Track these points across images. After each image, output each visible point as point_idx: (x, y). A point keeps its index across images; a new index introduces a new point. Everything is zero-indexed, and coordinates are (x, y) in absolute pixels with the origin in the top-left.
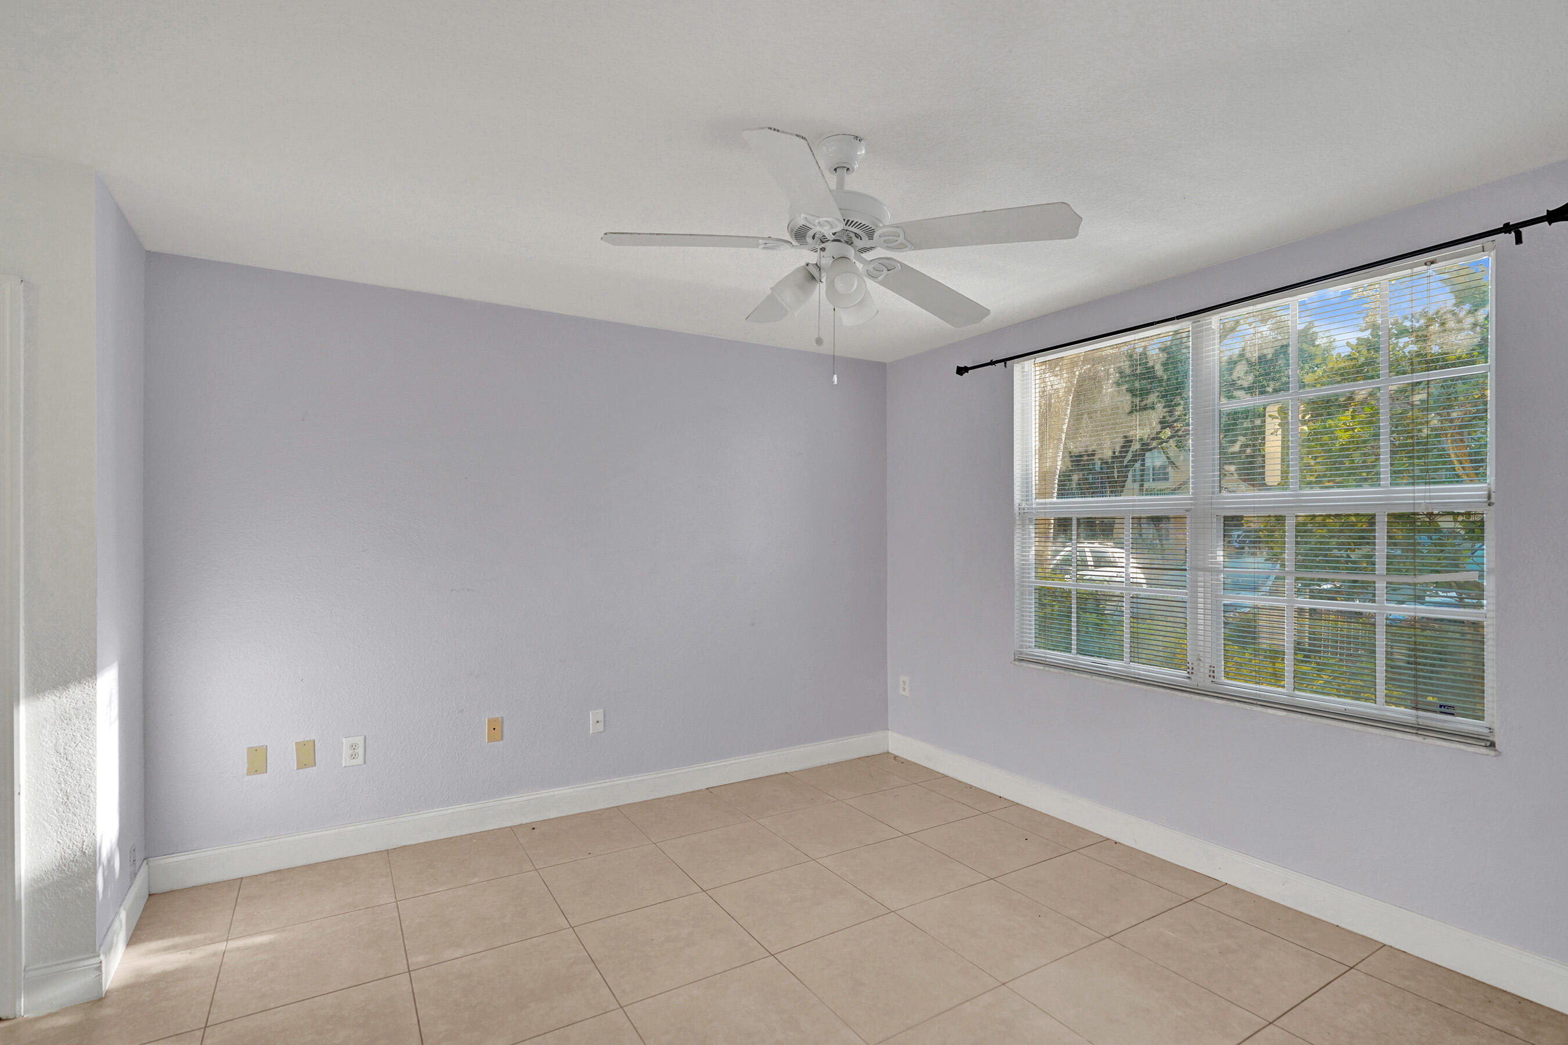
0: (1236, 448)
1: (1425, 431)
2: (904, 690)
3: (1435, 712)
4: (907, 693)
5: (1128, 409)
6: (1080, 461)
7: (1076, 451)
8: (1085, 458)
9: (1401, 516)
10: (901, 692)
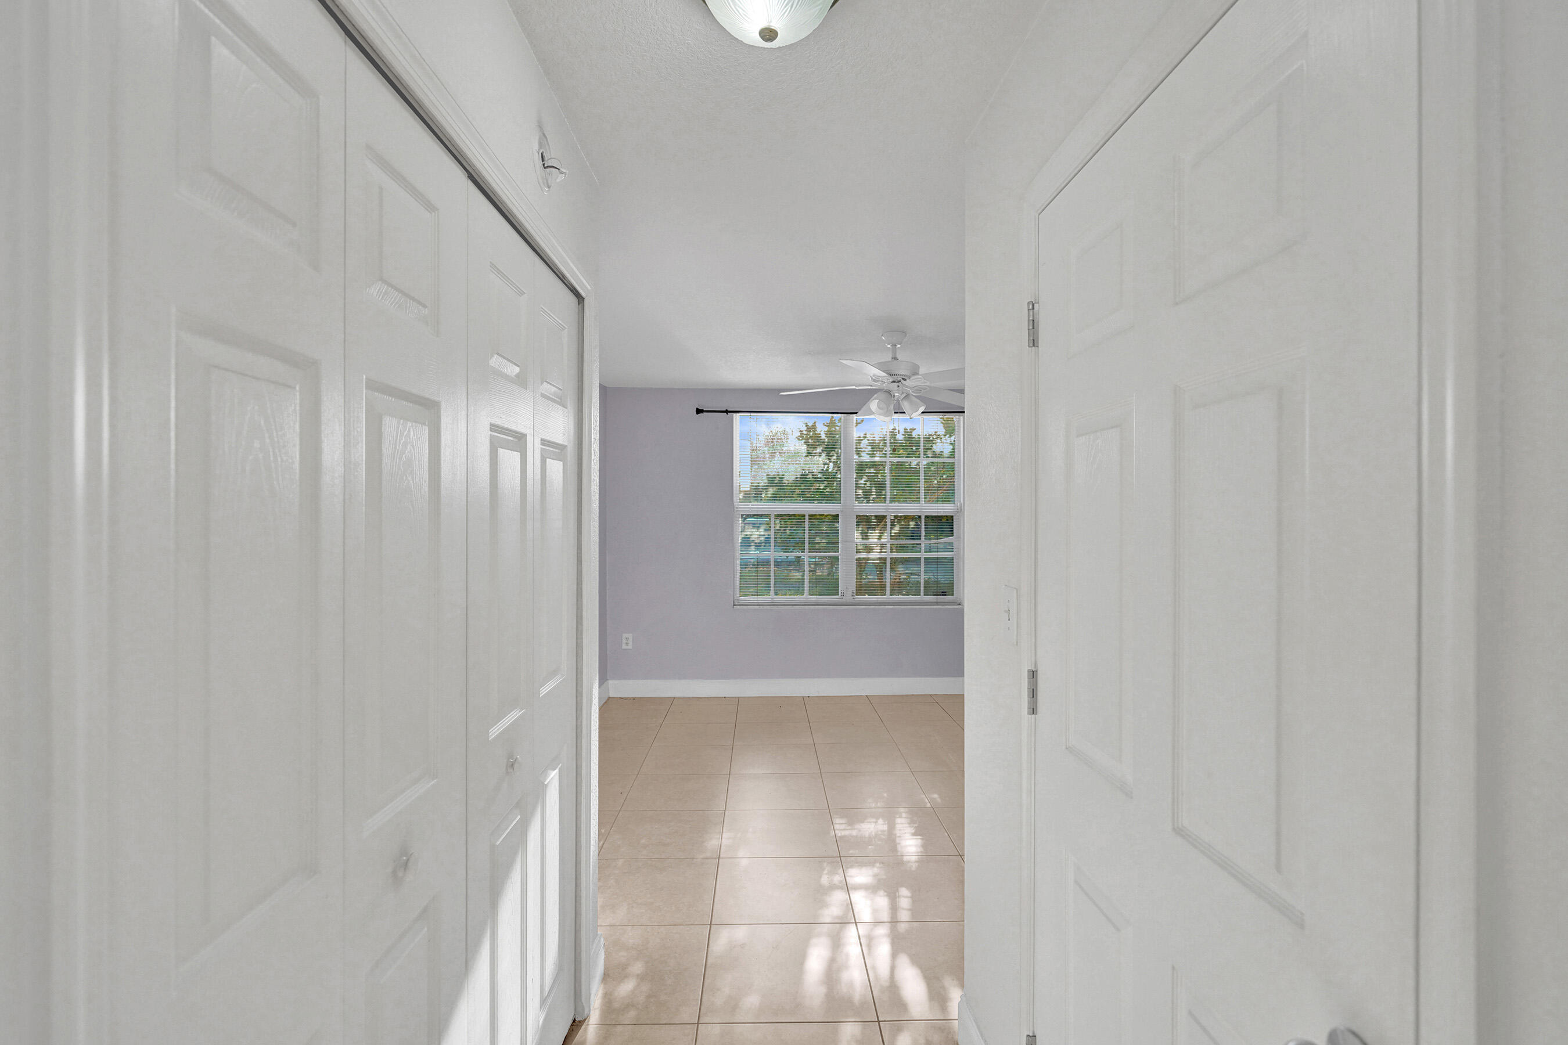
0: (862, 481)
1: (939, 479)
2: (627, 644)
3: (940, 595)
4: (630, 647)
5: (804, 454)
6: (774, 481)
7: (772, 474)
8: (778, 479)
9: (933, 517)
10: (624, 647)
